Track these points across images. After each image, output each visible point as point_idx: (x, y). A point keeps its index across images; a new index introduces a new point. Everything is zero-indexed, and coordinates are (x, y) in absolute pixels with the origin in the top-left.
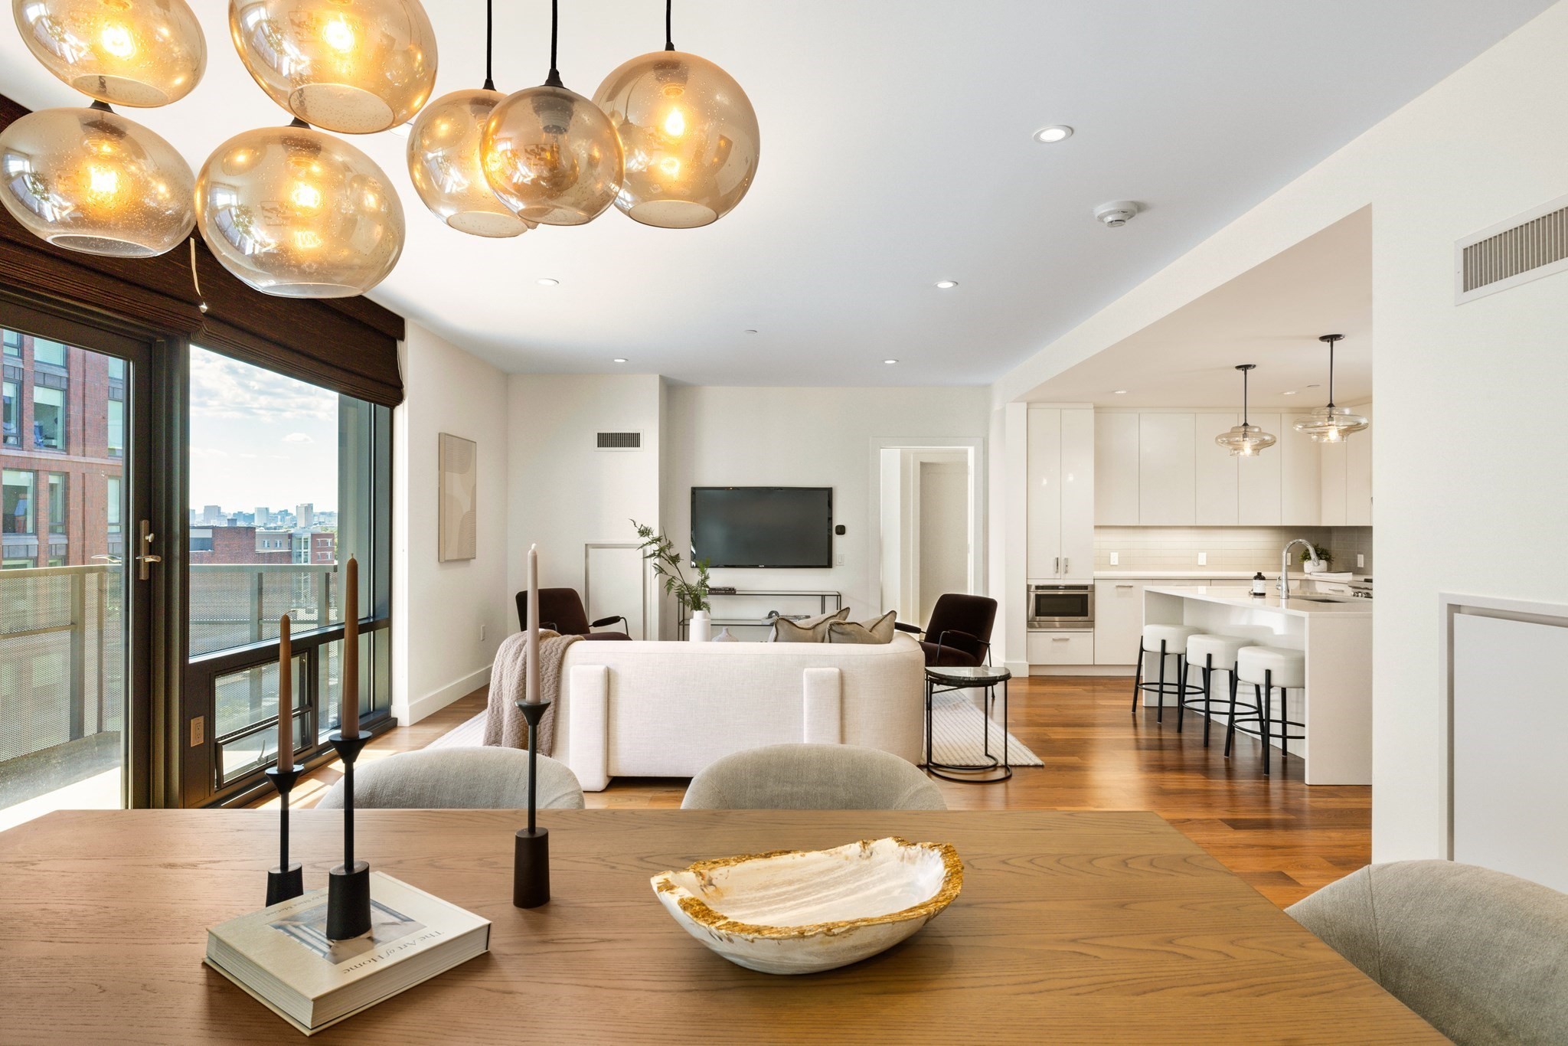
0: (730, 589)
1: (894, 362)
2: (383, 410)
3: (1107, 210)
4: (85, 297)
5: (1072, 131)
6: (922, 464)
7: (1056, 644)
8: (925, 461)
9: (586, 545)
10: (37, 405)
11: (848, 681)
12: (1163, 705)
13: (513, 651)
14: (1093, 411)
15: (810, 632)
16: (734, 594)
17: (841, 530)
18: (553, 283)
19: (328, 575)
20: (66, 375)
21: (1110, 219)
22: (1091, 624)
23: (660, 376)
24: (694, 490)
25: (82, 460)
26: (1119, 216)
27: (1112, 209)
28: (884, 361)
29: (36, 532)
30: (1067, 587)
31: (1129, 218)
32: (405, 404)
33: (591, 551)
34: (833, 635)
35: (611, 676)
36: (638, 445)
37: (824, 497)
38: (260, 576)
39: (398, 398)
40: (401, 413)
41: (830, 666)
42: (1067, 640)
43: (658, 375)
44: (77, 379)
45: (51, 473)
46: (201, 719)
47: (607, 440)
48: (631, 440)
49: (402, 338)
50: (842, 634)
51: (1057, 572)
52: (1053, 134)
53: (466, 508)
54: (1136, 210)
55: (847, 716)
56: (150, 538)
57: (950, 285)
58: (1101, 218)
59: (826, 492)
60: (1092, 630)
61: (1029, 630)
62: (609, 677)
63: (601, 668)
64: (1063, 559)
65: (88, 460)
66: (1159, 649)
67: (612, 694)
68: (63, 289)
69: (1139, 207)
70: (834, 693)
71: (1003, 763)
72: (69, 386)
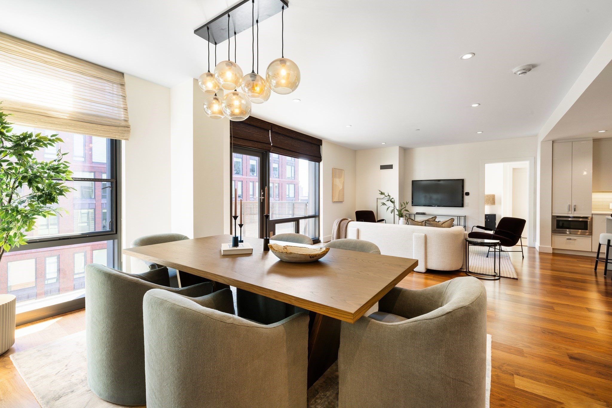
0: (423, 213)
1: (481, 132)
2: (317, 163)
3: (517, 70)
4: (249, 146)
5: (474, 54)
6: (514, 169)
7: (568, 241)
8: (514, 168)
9: (377, 198)
10: (273, 167)
11: (428, 238)
12: (607, 269)
13: (336, 223)
14: (592, 141)
15: (420, 223)
16: (425, 215)
17: (467, 194)
18: (350, 126)
19: (306, 204)
20: (278, 160)
21: (519, 73)
22: (591, 234)
23: (400, 147)
24: (413, 181)
25: (282, 180)
26: (524, 71)
27: (519, 69)
28: (477, 132)
29: (273, 197)
30: (574, 217)
31: (529, 71)
32: (322, 161)
33: (378, 200)
34: (426, 224)
35: (359, 231)
36: (392, 168)
37: (462, 182)
38: (293, 204)
39: (321, 160)
40: (321, 163)
41: (422, 233)
42: (575, 240)
43: (398, 147)
44: (281, 161)
45: (276, 183)
46: (272, 232)
47: (383, 167)
48: (390, 167)
49: (321, 145)
50: (429, 224)
51: (569, 211)
52: (468, 56)
53: (341, 187)
54: (531, 68)
55: (428, 249)
56: (262, 193)
57: (477, 105)
58: (515, 73)
59: (461, 181)
60: (591, 236)
61: (553, 234)
62: (358, 231)
63: (356, 229)
64: (573, 205)
65: (283, 180)
66: (606, 243)
67: (359, 235)
68: (246, 145)
69: (534, 66)
70: (423, 241)
71: (499, 275)
72: (279, 163)
